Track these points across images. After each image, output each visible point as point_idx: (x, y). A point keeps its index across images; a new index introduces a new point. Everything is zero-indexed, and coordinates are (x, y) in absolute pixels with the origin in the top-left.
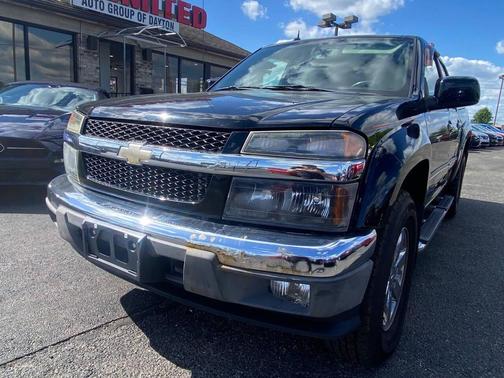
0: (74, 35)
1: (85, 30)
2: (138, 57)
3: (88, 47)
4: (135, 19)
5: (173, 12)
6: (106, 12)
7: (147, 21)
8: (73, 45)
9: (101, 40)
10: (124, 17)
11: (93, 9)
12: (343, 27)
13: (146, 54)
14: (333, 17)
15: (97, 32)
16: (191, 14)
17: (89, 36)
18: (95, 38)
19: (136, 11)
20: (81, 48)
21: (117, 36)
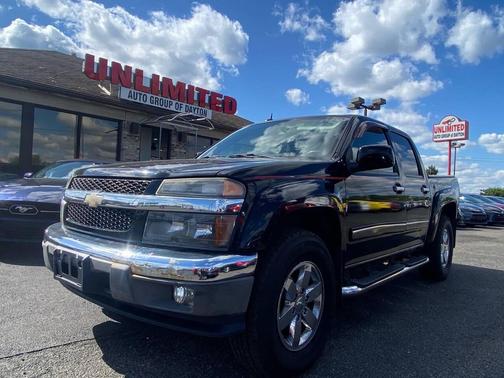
0: (120, 122)
1: (129, 118)
2: (174, 140)
3: (131, 131)
4: (173, 108)
5: (207, 101)
6: (148, 103)
7: (183, 110)
8: (119, 130)
9: (143, 126)
10: (163, 107)
11: (138, 101)
12: (372, 108)
13: (181, 136)
14: (361, 101)
15: (140, 120)
16: (223, 102)
17: (133, 123)
18: (137, 124)
19: (174, 102)
20: (125, 133)
21: (155, 122)
